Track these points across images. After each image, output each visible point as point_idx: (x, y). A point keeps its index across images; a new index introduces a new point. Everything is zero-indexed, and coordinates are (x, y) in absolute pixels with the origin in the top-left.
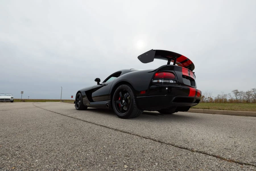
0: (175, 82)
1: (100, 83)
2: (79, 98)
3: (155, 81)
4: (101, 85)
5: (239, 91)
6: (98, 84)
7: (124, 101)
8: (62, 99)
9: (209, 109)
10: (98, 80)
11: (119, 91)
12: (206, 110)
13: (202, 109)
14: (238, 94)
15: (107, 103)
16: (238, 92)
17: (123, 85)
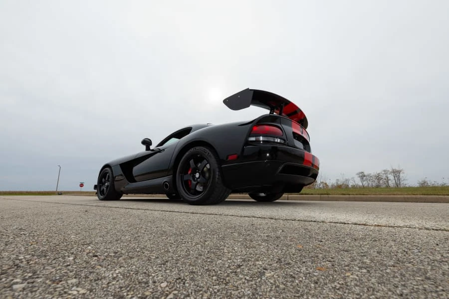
0: (283, 142)
1: (152, 147)
2: (105, 179)
3: (253, 139)
4: (153, 150)
5: (366, 173)
6: (148, 149)
7: (197, 175)
8: (60, 190)
9: (327, 195)
10: (147, 143)
11: (188, 159)
12: (323, 197)
13: (318, 194)
14: (365, 178)
15: (165, 181)
16: (364, 176)
17: (198, 148)
